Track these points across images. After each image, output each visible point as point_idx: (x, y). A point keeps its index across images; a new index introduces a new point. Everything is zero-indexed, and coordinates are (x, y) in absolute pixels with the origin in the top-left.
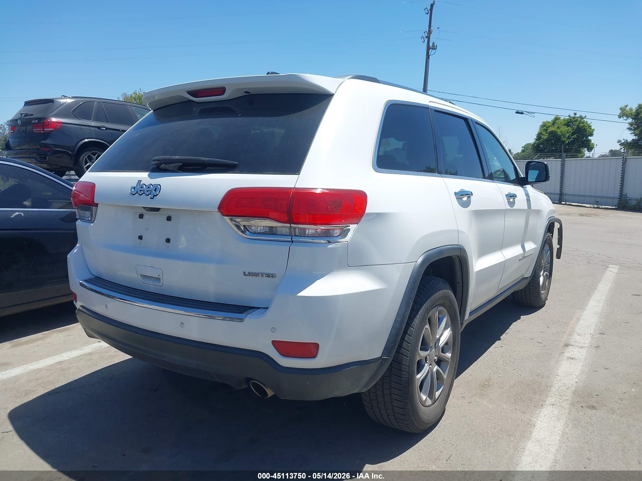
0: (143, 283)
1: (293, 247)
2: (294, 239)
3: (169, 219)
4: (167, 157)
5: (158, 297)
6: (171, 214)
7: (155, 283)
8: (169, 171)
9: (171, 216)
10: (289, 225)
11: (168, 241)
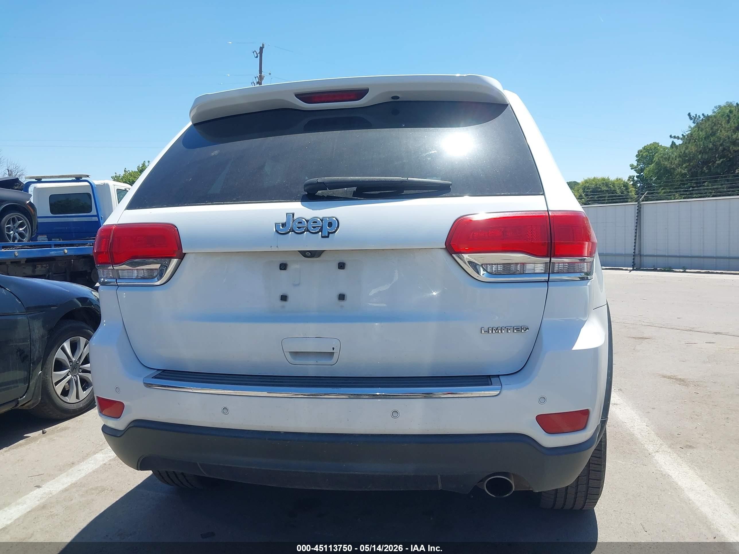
0: (290, 363)
1: (553, 288)
2: (552, 277)
3: (342, 266)
4: (331, 178)
5: (328, 381)
6: (343, 259)
7: (320, 362)
8: (339, 198)
9: (344, 262)
10: (548, 260)
11: (342, 297)
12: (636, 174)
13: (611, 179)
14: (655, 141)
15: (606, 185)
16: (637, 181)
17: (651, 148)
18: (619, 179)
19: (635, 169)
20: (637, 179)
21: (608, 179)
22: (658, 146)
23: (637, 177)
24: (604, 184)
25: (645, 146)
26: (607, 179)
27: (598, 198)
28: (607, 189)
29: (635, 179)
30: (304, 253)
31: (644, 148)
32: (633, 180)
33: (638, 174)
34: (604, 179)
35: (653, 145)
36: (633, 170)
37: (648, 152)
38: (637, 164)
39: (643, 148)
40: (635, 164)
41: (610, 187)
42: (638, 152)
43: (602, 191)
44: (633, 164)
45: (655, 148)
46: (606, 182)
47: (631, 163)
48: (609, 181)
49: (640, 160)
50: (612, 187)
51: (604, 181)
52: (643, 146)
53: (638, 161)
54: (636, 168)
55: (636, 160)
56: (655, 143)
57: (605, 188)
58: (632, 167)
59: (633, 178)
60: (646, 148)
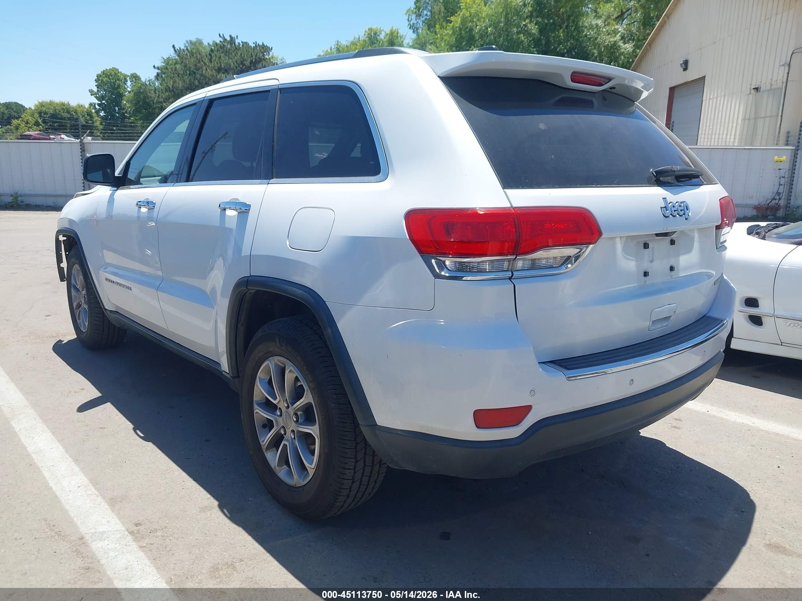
0: (648, 330)
3: (673, 242)
7: (663, 325)
9: (673, 239)
11: (672, 269)
12: (97, 102)
13: (72, 105)
14: (114, 67)
15: (67, 112)
16: (99, 109)
17: (111, 73)
18: (80, 105)
19: (95, 96)
20: (99, 107)
21: (69, 105)
22: (118, 73)
23: (99, 105)
24: (65, 110)
25: (104, 71)
26: (67, 104)
27: (59, 126)
28: (69, 116)
29: (97, 107)
30: (657, 235)
31: (103, 72)
32: (95, 108)
33: (100, 102)
34: (63, 104)
35: (113, 71)
36: (93, 96)
37: (109, 78)
38: (98, 91)
39: (101, 72)
40: (95, 89)
41: (72, 114)
42: (97, 76)
43: (62, 118)
44: (92, 89)
45: (115, 74)
46: (66, 108)
47: (90, 88)
48: (70, 107)
49: (100, 86)
50: (75, 114)
51: (64, 107)
52: (102, 71)
53: (98, 86)
54: (96, 94)
55: (96, 86)
56: (114, 69)
57: (66, 115)
58: (92, 93)
59: (95, 106)
60: (105, 72)
